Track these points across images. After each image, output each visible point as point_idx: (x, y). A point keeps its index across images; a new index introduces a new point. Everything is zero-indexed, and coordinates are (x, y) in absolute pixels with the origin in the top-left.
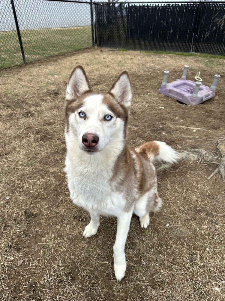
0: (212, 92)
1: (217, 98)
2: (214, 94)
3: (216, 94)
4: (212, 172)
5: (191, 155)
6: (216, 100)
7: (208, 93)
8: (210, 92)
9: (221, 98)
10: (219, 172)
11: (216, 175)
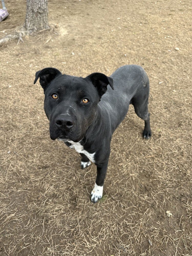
0: (5, 12)
1: (11, 15)
2: (8, 13)
3: (9, 13)
4: (18, 42)
5: (5, 39)
6: (11, 16)
7: (3, 13)
8: (4, 12)
9: (13, 14)
10: (20, 40)
11: (20, 42)
